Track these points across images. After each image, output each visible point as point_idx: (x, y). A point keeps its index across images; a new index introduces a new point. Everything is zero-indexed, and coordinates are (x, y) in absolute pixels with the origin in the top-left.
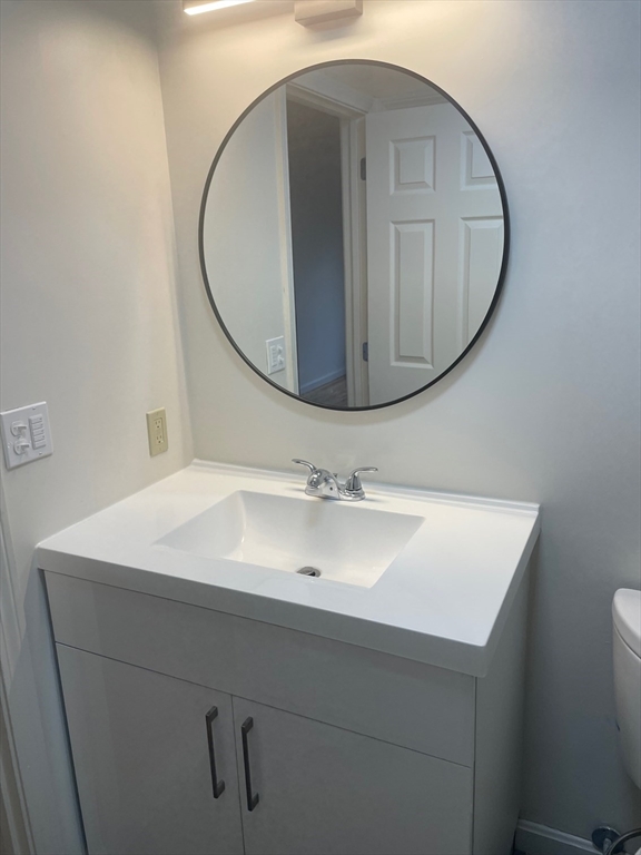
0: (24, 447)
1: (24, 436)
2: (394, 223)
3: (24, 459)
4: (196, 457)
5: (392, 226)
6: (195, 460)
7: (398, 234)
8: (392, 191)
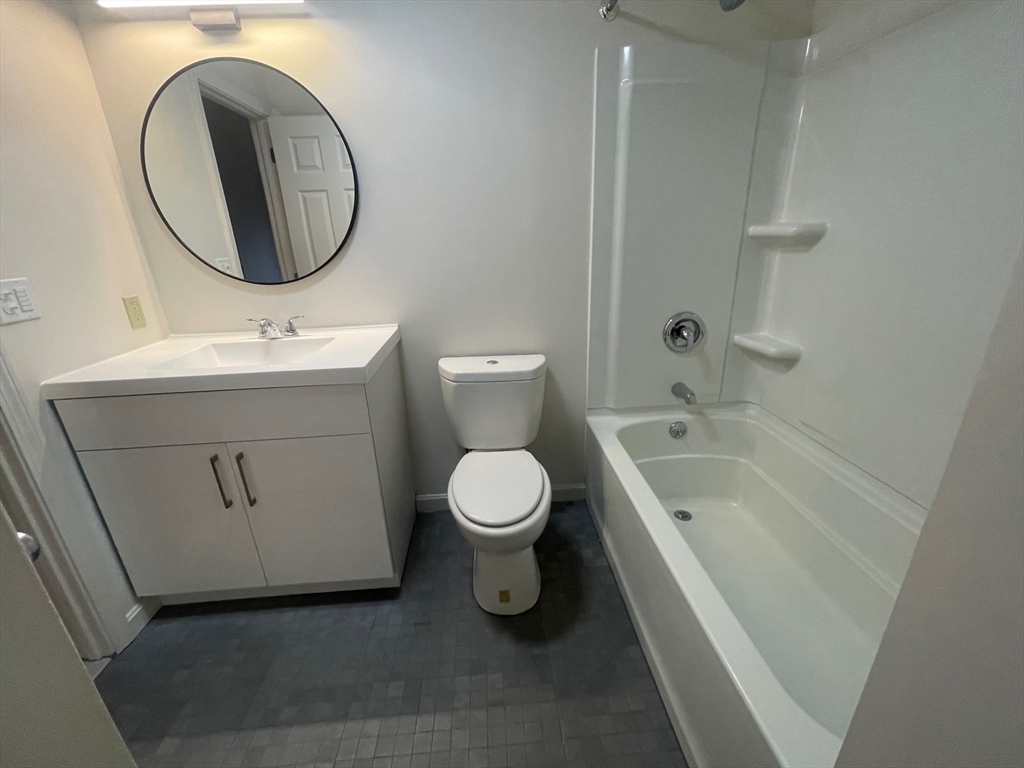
0: (12, 309)
1: (11, 301)
2: (301, 191)
3: (14, 319)
4: (172, 332)
5: (300, 194)
6: (172, 335)
7: (304, 199)
8: (295, 170)
